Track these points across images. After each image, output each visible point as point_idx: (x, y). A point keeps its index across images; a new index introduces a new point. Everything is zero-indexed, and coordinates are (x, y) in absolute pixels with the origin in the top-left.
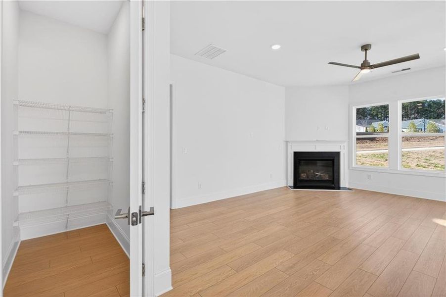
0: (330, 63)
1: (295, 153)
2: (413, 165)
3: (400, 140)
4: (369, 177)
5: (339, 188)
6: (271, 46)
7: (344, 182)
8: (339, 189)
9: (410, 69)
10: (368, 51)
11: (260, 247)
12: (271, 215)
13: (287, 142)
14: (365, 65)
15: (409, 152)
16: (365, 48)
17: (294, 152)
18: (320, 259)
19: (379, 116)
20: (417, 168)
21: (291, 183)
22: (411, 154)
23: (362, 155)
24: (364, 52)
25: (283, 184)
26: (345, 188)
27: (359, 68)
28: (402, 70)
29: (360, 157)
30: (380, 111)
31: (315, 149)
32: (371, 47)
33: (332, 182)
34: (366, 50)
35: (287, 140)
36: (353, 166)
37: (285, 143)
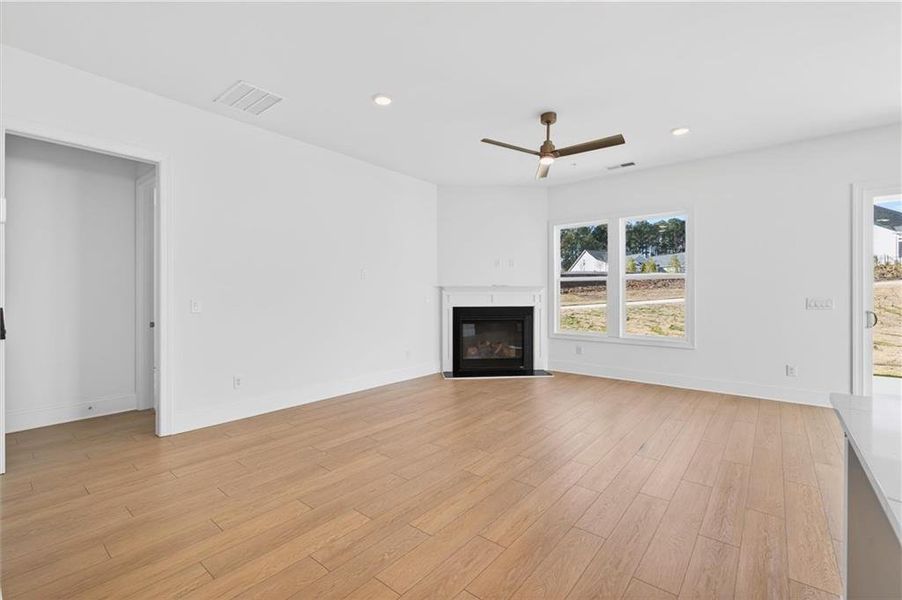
0: (484, 141)
1: (456, 310)
2: (665, 328)
3: (622, 286)
4: (579, 350)
5: (531, 372)
6: (374, 97)
7: (541, 361)
8: (532, 375)
9: (632, 164)
10: (551, 126)
11: (308, 508)
12: (374, 434)
13: (441, 289)
14: (547, 150)
15: (663, 306)
16: (548, 118)
17: (454, 308)
18: (415, 523)
19: (633, 245)
20: (671, 332)
21: (449, 368)
22: (665, 309)
23: (594, 311)
24: (546, 127)
25: (434, 369)
26: (542, 372)
27: (536, 154)
28: (623, 165)
29: (589, 314)
30: (633, 237)
31: (492, 300)
32: (555, 118)
33: (521, 360)
34: (548, 123)
35: (442, 285)
36: (555, 331)
37: (437, 291)
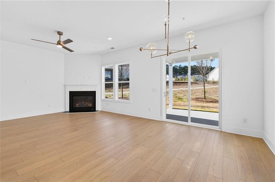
1: (70, 92)
4: (107, 104)
5: (95, 111)
7: (98, 107)
16: (60, 33)
21: (68, 109)
24: (59, 36)
26: (98, 111)
33: (92, 108)
36: (103, 98)
37: (64, 86)
